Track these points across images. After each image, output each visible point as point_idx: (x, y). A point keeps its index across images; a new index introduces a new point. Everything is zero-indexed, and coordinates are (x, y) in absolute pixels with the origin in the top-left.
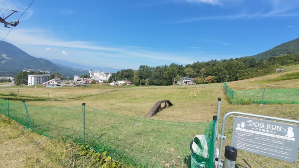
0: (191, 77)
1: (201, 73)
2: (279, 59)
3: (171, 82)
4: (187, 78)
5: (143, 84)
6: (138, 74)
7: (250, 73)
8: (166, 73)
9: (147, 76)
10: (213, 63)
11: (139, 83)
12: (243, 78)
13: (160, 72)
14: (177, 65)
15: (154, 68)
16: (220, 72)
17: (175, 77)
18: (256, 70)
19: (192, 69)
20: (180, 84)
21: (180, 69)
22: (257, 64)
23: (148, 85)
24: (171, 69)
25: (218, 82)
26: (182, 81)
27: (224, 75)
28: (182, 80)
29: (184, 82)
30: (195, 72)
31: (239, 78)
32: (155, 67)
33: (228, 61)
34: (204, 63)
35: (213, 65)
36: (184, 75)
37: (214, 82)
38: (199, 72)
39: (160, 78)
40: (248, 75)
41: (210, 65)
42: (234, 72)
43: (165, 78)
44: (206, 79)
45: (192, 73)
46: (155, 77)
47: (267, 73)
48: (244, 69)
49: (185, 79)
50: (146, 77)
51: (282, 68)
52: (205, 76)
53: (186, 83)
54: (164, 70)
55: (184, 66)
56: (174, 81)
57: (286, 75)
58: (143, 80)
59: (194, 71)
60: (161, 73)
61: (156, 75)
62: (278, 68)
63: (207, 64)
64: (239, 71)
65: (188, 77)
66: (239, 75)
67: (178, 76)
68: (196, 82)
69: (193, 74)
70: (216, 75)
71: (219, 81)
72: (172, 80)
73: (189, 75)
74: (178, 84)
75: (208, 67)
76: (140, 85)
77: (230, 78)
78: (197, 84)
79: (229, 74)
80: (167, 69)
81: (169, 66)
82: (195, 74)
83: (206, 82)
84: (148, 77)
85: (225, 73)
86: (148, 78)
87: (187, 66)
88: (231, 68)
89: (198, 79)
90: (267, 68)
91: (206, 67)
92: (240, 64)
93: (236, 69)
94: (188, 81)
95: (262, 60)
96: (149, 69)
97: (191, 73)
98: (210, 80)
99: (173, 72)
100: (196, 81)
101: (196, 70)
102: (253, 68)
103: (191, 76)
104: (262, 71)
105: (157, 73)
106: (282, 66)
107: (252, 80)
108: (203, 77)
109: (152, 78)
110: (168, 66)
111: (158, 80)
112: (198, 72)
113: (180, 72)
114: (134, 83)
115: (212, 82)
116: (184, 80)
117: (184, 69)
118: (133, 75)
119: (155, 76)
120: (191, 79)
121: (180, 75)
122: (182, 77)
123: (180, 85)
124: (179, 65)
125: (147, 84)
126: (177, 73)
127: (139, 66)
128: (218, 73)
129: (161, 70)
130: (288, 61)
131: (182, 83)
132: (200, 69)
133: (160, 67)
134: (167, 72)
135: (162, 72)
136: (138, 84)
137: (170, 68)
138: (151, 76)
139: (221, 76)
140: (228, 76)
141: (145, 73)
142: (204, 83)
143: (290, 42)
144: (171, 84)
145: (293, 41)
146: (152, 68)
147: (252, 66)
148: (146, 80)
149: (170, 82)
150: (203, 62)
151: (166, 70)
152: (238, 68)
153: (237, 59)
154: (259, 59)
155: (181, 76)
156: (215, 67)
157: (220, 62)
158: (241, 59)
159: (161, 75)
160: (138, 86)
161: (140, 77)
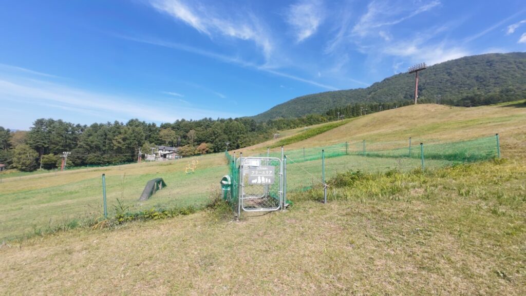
0: (172, 146)
1: (189, 139)
2: (275, 122)
3: (133, 156)
4: (166, 148)
5: (50, 166)
6: (31, 142)
7: (251, 138)
8: (119, 138)
9: (62, 146)
10: (206, 124)
11: (34, 163)
12: (245, 145)
13: (102, 136)
14: (144, 122)
15: (85, 126)
16: (217, 137)
17: (142, 146)
18: (256, 134)
19: (174, 132)
20: (153, 159)
21: (150, 130)
22: (257, 128)
23: (69, 167)
24: (130, 131)
25: (215, 152)
26: (156, 154)
27: (223, 141)
28: (155, 152)
29: (159, 154)
30: (180, 137)
31: (241, 146)
32: (89, 125)
33: (226, 122)
34: (193, 123)
35: (208, 126)
36: (160, 142)
37: (210, 153)
38: (187, 136)
39: (104, 148)
40: (250, 141)
41: (202, 125)
42: (234, 138)
43: (117, 149)
44: (197, 148)
45: (174, 138)
46: (88, 147)
47: (267, 139)
48: (246, 134)
49: (163, 150)
50: (61, 148)
51: (278, 133)
52: (196, 143)
53: (164, 156)
54: (114, 132)
55: (158, 125)
56: (140, 153)
57: (281, 141)
58: (51, 155)
59: (177, 136)
60: (105, 139)
61: (92, 142)
62: (276, 132)
63: (198, 124)
64: (240, 136)
65: (167, 146)
66: (241, 141)
67: (147, 145)
68: (183, 154)
69: (175, 140)
70: (212, 142)
71: (216, 150)
72: (134, 152)
73: (169, 142)
74: (147, 159)
75: (199, 129)
76: (41, 169)
77: (230, 145)
78: (184, 156)
79: (229, 140)
80: (122, 131)
81: (125, 124)
82: (180, 140)
83: (199, 152)
84: (67, 147)
85: (224, 139)
86: (66, 151)
87: (165, 126)
88: (231, 132)
89: (185, 148)
90: (266, 132)
91: (197, 129)
92: (240, 127)
93: (236, 133)
94: (168, 152)
95: (262, 122)
96: (70, 128)
97: (172, 138)
98: (204, 149)
99: (135, 136)
100: (182, 152)
101: (182, 134)
102: (254, 133)
103: (172, 144)
104: (262, 136)
105: (96, 139)
106: (278, 131)
107: (254, 147)
108: (194, 146)
109: (81, 150)
110: (122, 124)
111: (98, 153)
112: (185, 137)
113: (150, 136)
114: (14, 165)
115: (207, 152)
116: (161, 152)
117: (158, 131)
118: (9, 145)
119: (87, 144)
120: (174, 149)
121: (151, 142)
122: (157, 146)
123: (152, 161)
124: (147, 122)
125: (64, 164)
126: (144, 138)
128: (215, 139)
129: (104, 131)
130: (283, 126)
131: (156, 158)
132: (187, 132)
133: (101, 125)
134: (122, 136)
135: (108, 136)
136: (32, 168)
137: (129, 129)
138: (77, 144)
139: (219, 143)
140: (228, 144)
141: (58, 139)
142: (195, 155)
143: (282, 105)
144: (132, 159)
145: (285, 103)
146: (78, 126)
147: (253, 130)
148: (63, 154)
149: (131, 158)
150: (191, 120)
151: (120, 133)
152: (239, 132)
153: (236, 119)
154: (259, 121)
155: (153, 143)
156: (209, 130)
157: (217, 122)
158: (241, 119)
159: (105, 142)
160: (31, 171)
161: (37, 149)
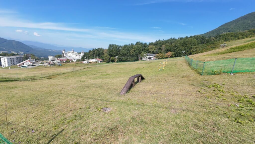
0: (154, 54)
1: (162, 50)
2: (223, 36)
3: (137, 58)
5: (113, 61)
6: (108, 53)
7: (201, 48)
8: (132, 50)
9: (116, 54)
10: (172, 41)
11: (109, 60)
12: (196, 53)
13: (127, 50)
14: (142, 43)
15: (122, 46)
16: (177, 48)
17: (141, 54)
18: (205, 45)
19: (155, 46)
20: (145, 59)
21: (145, 46)
22: (206, 41)
23: (117, 62)
24: (136, 47)
25: (176, 56)
26: (146, 57)
27: (181, 51)
28: (146, 56)
29: (148, 58)
30: (157, 49)
31: (192, 53)
32: (123, 46)
33: (184, 39)
34: (164, 41)
35: (172, 42)
36: (148, 52)
37: (173, 57)
38: (161, 49)
39: (128, 55)
40: (200, 50)
41: (169, 42)
42: (188, 48)
43: (132, 55)
44: (166, 55)
45: (155, 50)
46: (123, 54)
47: (214, 48)
48: (197, 45)
49: (149, 56)
50: (115, 55)
51: (225, 43)
52: (165, 52)
53: (150, 58)
54: (131, 48)
55: (148, 44)
56: (140, 57)
58: (113, 57)
59: (156, 49)
60: (128, 51)
61: (124, 52)
62: (222, 43)
63: (167, 42)
64: (192, 47)
65: (151, 54)
66: (193, 50)
67: (143, 53)
68: (158, 58)
69: (155, 51)
70: (174, 51)
71: (177, 56)
72: (138, 56)
73: (152, 52)
74: (143, 60)
75: (168, 44)
76: (111, 62)
77: (185, 53)
78: (159, 59)
79: (185, 50)
80: (134, 47)
81: (135, 44)
82: (157, 50)
83: (166, 57)
84: (117, 54)
85: (182, 49)
86: (117, 56)
87: (151, 44)
88: (186, 45)
89: (160, 55)
90: (214, 44)
91: (166, 44)
92: (193, 41)
93: (190, 45)
94: (152, 57)
95: (210, 37)
96: (118, 47)
97: (154, 50)
98: (169, 55)
99: (138, 49)
100: (158, 57)
101: (158, 48)
102: (203, 44)
103: (153, 53)
104: (210, 46)
105: (125, 51)
106: (225, 42)
107: (202, 54)
108: (164, 53)
109: (121, 55)
110: (134, 44)
111: (126, 57)
112: (160, 49)
113: (144, 49)
114: (105, 60)
115: (171, 57)
116: (148, 57)
117: (147, 47)
118: (104, 54)
119: (123, 53)
120: (154, 55)
121: (144, 52)
122: (147, 54)
123: (145, 61)
124: (143, 43)
125: (116, 61)
126: (142, 50)
127: (109, 45)
128: (176, 49)
129: (128, 48)
130: (230, 37)
131: (146, 59)
132: (161, 46)
133: (127, 45)
134: (134, 49)
135: (129, 50)
136: (108, 62)
137: (136, 46)
138: (120, 53)
139: (179, 52)
140: (184, 52)
141: (114, 51)
142: (164, 58)
143: (231, 22)
144: (137, 60)
145: (233, 21)
146: (120, 46)
147: (203, 43)
148: (116, 57)
149: (136, 59)
150: (163, 40)
151: (133, 48)
152: (192, 44)
153: (191, 37)
154: (207, 36)
155: (145, 52)
156: (173, 44)
157: (178, 40)
158: (194, 36)
159: (128, 52)
160: (108, 63)
161: (110, 55)
